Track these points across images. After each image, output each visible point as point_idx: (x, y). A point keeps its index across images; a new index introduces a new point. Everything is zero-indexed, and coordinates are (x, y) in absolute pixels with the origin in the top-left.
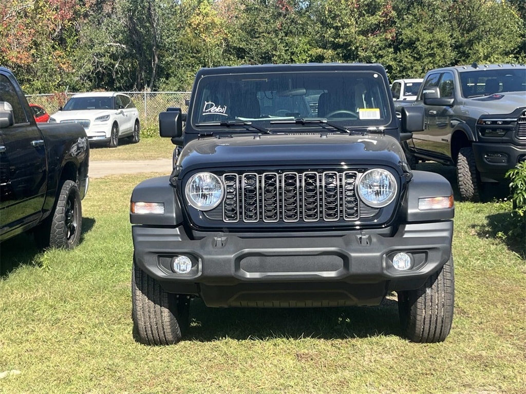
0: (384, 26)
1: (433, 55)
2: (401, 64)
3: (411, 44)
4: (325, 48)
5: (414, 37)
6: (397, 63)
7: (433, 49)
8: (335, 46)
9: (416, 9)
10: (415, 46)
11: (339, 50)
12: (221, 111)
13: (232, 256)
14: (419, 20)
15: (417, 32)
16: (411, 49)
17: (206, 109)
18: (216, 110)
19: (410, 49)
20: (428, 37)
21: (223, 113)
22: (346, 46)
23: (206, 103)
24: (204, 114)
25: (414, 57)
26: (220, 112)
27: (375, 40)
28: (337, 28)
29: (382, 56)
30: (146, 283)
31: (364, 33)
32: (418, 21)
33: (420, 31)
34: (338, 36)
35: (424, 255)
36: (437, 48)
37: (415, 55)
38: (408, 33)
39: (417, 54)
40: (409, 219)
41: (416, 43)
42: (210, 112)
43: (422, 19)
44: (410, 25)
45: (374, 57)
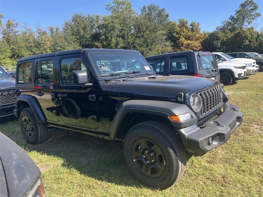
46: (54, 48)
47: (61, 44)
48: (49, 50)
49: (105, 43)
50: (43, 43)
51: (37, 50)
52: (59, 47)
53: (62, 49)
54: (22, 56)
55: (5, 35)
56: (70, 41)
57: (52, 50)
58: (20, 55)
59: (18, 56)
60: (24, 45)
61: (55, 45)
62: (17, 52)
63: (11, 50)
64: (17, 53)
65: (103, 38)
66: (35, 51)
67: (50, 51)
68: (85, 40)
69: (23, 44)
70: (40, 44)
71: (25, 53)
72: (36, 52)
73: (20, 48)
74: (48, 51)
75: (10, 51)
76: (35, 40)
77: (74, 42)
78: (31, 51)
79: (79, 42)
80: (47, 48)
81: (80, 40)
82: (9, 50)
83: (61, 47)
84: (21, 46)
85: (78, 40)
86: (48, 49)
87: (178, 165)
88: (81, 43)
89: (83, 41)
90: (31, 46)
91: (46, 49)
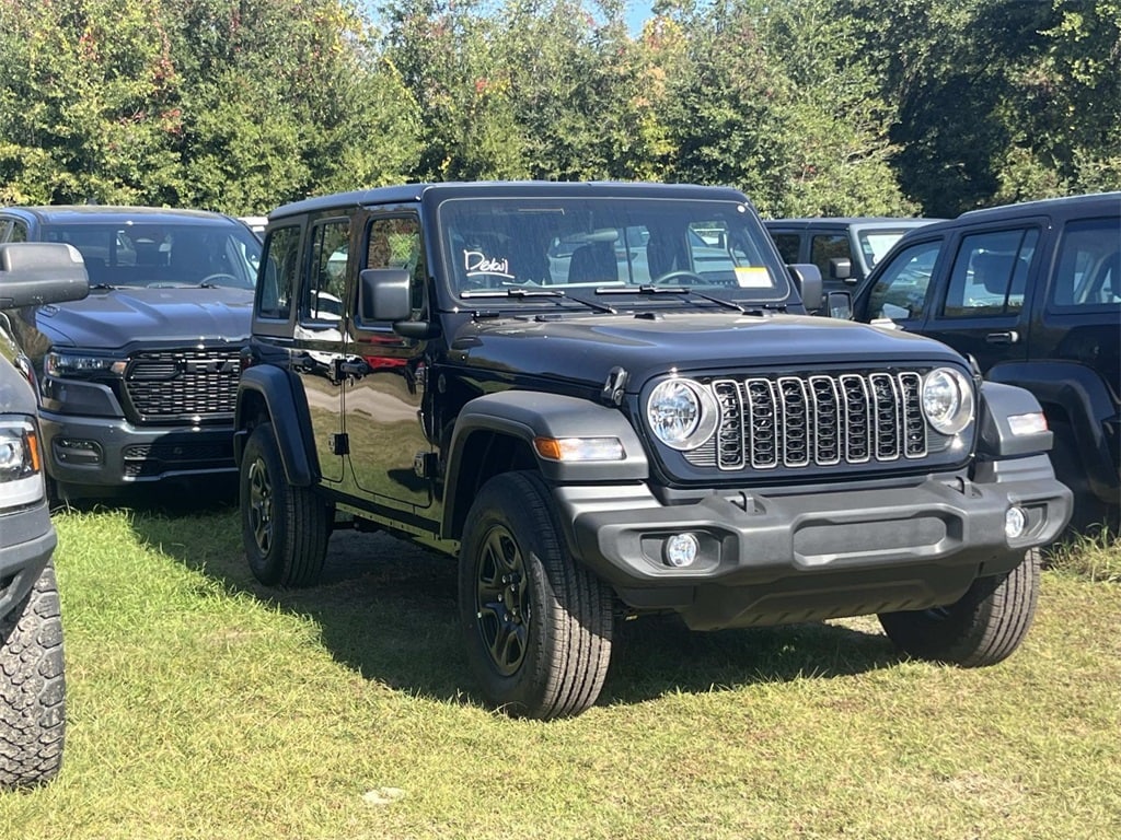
0: (154, 104)
1: (265, 169)
2: (199, 185)
3: (218, 145)
4: (23, 144)
5: (226, 129)
6: (190, 183)
7: (263, 156)
8: (47, 141)
9: (227, 72)
10: (226, 147)
11: (58, 151)
12: (499, 268)
13: (787, 527)
14: (233, 95)
15: (231, 120)
16: (217, 155)
17: (470, 266)
18: (488, 267)
19: (214, 154)
20: (253, 131)
21: (503, 272)
22: (76, 141)
23: (467, 254)
24: (469, 275)
25: (226, 172)
26: (498, 271)
27: (138, 132)
28: (53, 102)
29: (154, 167)
30: (576, 593)
31: (110, 115)
32: (231, 97)
33: (238, 119)
34: (57, 118)
35: (1040, 509)
36: (272, 155)
37: (229, 168)
38: (208, 122)
39: (231, 165)
40: (1003, 452)
41: (232, 143)
42: (478, 269)
43: (238, 94)
44: (214, 105)
45: (135, 169)
46: (695, 110)
47: (741, 82)
48: (658, 122)
49: (1086, 72)
50: (624, 79)
51: (582, 124)
52: (726, 104)
53: (745, 115)
54: (480, 167)
55: (399, 25)
56: (811, 57)
57: (675, 122)
58: (471, 155)
59: (458, 164)
60: (499, 89)
61: (698, 91)
62: (459, 135)
63: (427, 121)
64: (457, 144)
65: (1072, 33)
66: (561, 132)
67: (662, 135)
68: (932, 48)
69: (496, 87)
70: (600, 85)
71: (503, 145)
72: (570, 139)
73: (479, 109)
74: (647, 133)
75: (417, 132)
76: (575, 56)
77: (840, 64)
78: (540, 129)
79: (882, 61)
80: (643, 109)
81: (894, 47)
82: (411, 125)
83: (735, 104)
84: (486, 98)
85: (880, 47)
86: (649, 118)
87: (552, 616)
88: (896, 68)
89: (914, 54)
90: (545, 98)
91: (635, 116)
